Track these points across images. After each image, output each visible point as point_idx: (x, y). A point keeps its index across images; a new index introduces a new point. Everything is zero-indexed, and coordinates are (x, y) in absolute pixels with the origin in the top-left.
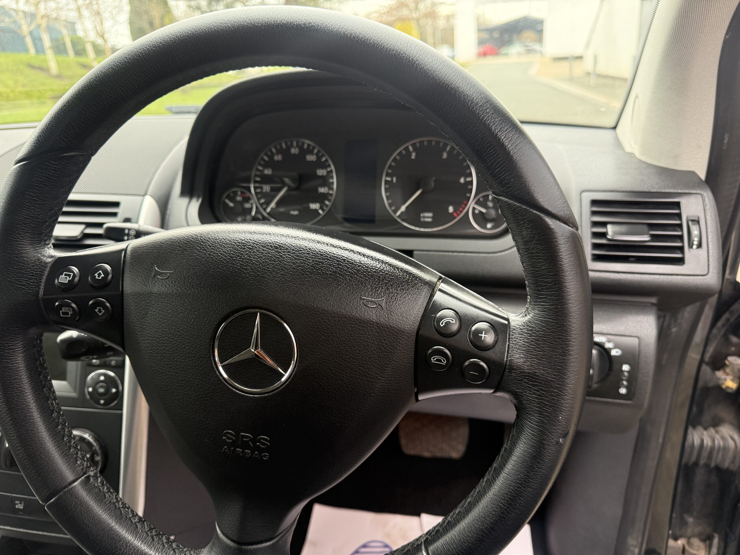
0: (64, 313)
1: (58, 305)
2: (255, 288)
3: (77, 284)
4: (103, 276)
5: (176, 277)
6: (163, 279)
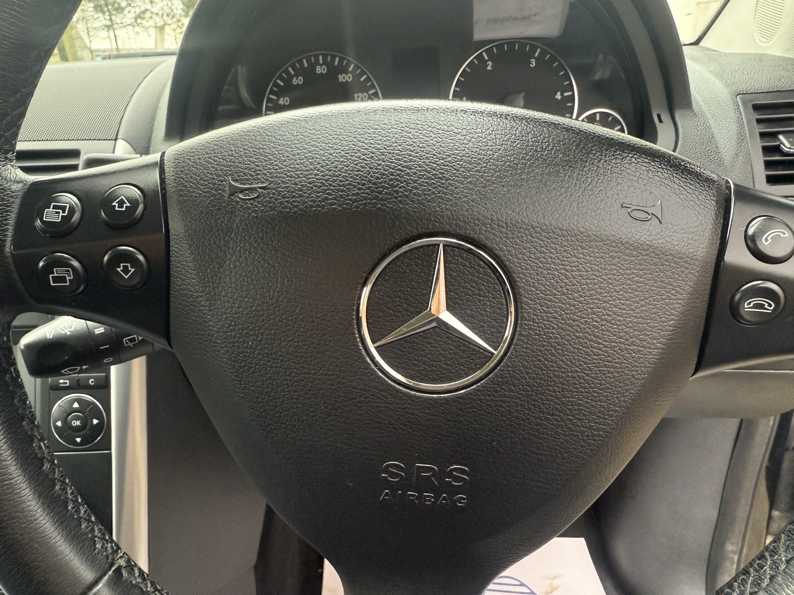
0: (56, 279)
1: (43, 266)
2: (433, 198)
3: (79, 224)
4: (128, 205)
5: (274, 194)
6: (248, 199)
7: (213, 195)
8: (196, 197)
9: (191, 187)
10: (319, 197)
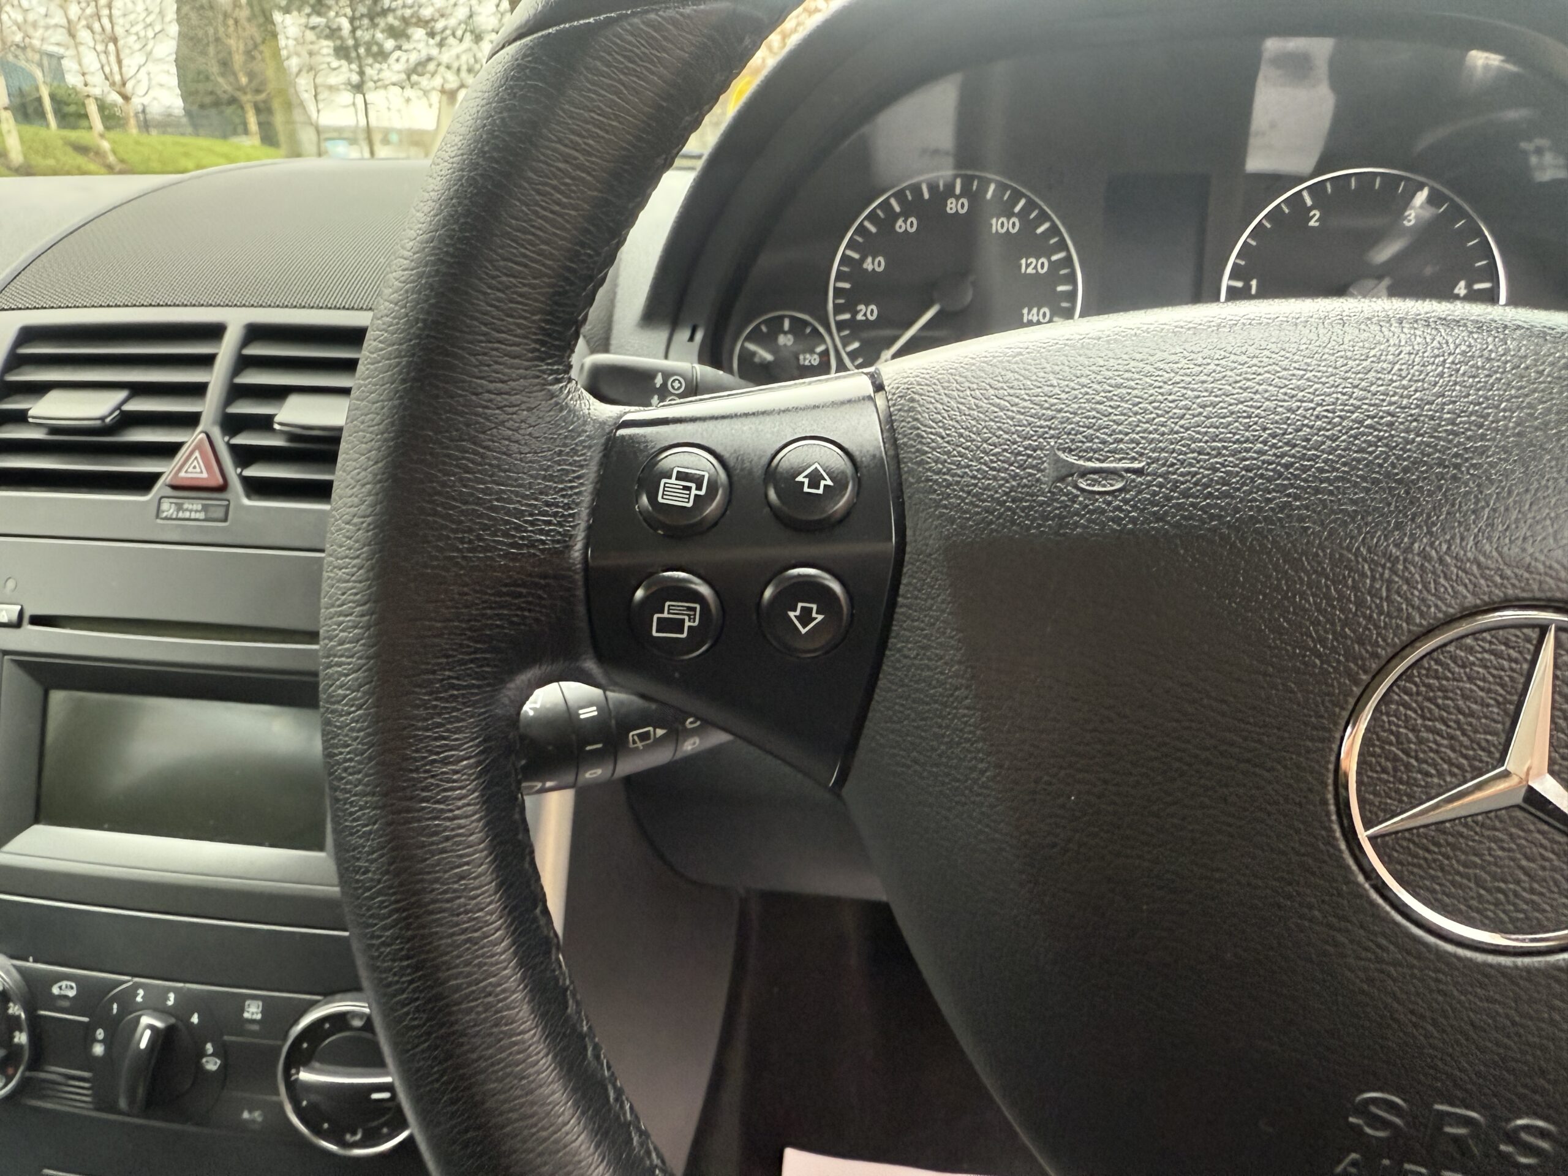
0: (664, 625)
1: (643, 597)
3: (723, 515)
4: (829, 482)
5: (1161, 486)
6: (1099, 493)
7: (1014, 477)
8: (974, 477)
9: (961, 455)
10: (1269, 501)
